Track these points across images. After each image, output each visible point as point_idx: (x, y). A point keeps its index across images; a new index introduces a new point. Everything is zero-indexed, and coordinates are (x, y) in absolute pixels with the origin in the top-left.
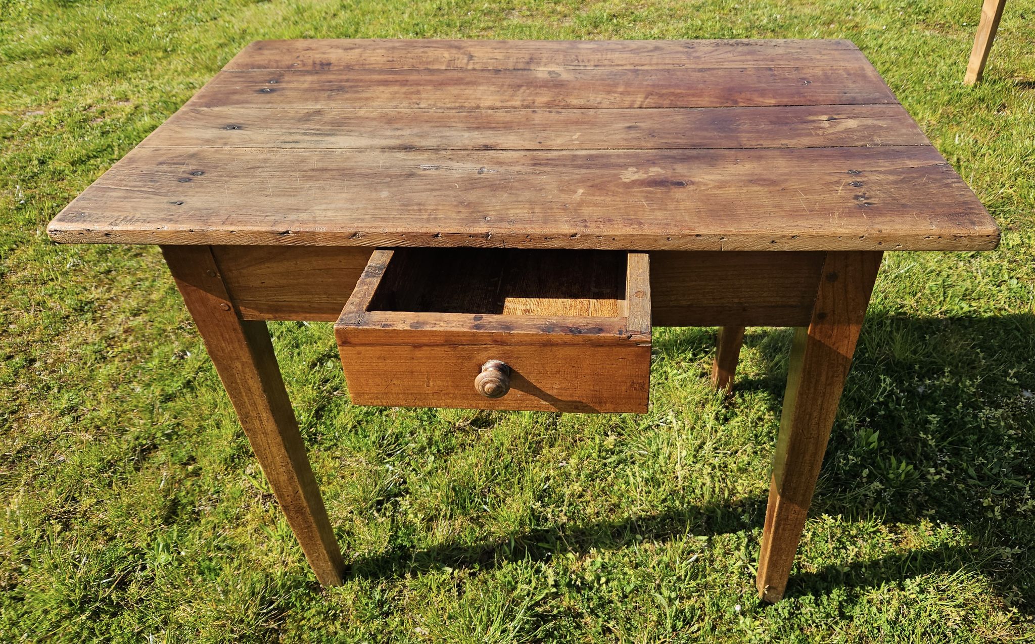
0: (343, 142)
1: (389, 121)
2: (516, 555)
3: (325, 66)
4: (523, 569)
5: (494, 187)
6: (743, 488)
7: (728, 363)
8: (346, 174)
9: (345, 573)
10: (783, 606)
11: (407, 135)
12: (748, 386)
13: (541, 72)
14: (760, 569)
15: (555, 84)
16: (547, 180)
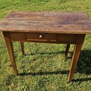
0: (22, 22)
1: (27, 20)
2: (38, 74)
3: (20, 14)
4: (39, 76)
5: (39, 26)
6: (67, 69)
7: (66, 55)
8: (23, 25)
9: (18, 75)
10: (71, 83)
11: (29, 21)
12: (69, 58)
13: (45, 15)
14: (68, 78)
15: (47, 16)
16: (46, 26)
